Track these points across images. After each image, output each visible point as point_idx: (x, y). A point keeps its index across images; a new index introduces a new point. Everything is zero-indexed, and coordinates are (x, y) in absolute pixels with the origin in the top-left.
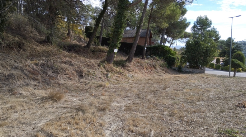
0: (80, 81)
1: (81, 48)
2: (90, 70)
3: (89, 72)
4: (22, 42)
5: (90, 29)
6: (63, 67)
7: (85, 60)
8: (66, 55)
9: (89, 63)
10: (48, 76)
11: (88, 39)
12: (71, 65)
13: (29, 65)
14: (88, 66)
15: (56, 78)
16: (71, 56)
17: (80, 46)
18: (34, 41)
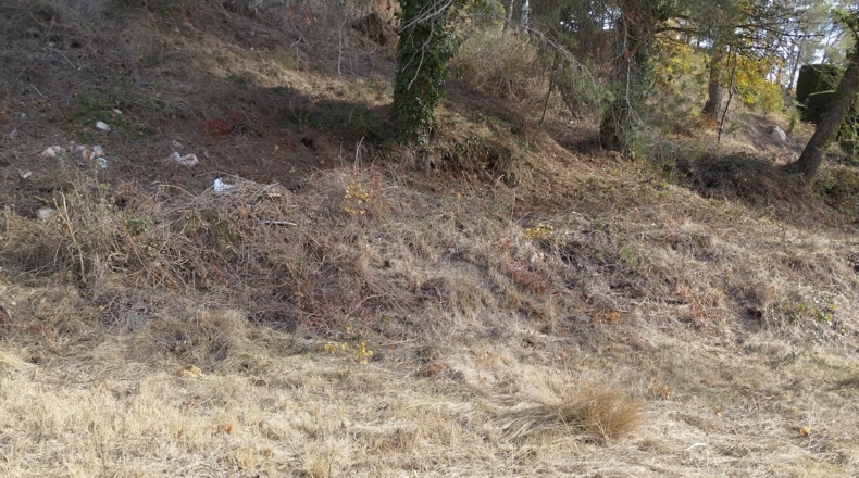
0: (747, 343)
1: (769, 175)
2: (804, 290)
3: (798, 298)
4: (504, 144)
5: (825, 76)
6: (664, 264)
7: (783, 237)
8: (687, 205)
9: (800, 253)
10: (590, 303)
11: (806, 131)
12: (708, 256)
13: (512, 244)
14: (796, 264)
15: (627, 316)
16: (713, 212)
17: (761, 166)
18: (551, 141)
